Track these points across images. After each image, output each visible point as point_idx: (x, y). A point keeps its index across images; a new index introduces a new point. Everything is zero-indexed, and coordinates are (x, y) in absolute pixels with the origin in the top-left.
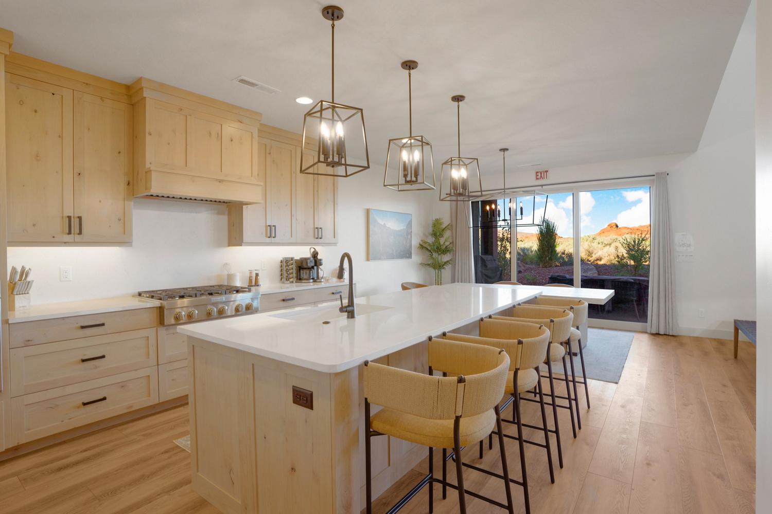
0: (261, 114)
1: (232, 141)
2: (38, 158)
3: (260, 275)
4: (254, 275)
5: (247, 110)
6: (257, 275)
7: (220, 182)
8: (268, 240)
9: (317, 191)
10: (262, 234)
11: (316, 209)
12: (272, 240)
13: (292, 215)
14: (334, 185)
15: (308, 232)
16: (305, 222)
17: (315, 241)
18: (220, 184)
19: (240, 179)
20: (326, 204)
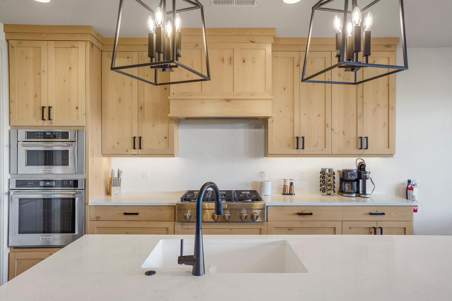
0: (274, 29)
1: (244, 62)
2: (120, 101)
3: (294, 184)
4: (288, 184)
5: (259, 29)
6: (291, 184)
7: (227, 101)
8: (296, 151)
9: (362, 96)
10: (289, 145)
11: (360, 116)
12: (301, 151)
13: (326, 125)
14: (389, 86)
15: (348, 142)
16: (344, 132)
17: (357, 151)
18: (228, 103)
19: (252, 95)
20: (376, 109)
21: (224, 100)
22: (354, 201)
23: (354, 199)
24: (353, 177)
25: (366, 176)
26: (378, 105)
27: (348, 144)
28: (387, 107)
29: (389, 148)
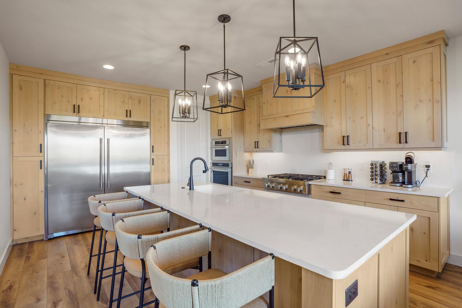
4: (347, 173)
6: (349, 172)
8: (343, 147)
9: (401, 96)
10: (339, 143)
11: (400, 114)
12: (347, 147)
13: (368, 125)
14: (432, 81)
15: (389, 138)
16: (384, 130)
17: (397, 145)
18: (287, 118)
19: (303, 111)
20: (418, 105)
21: (285, 116)
22: (399, 190)
23: (398, 188)
24: (394, 168)
25: (407, 168)
26: (421, 101)
27: (388, 139)
28: (431, 101)
29: (434, 141)
